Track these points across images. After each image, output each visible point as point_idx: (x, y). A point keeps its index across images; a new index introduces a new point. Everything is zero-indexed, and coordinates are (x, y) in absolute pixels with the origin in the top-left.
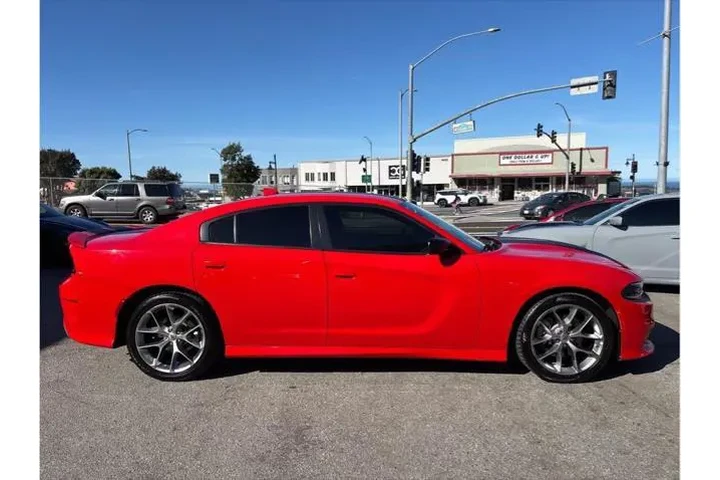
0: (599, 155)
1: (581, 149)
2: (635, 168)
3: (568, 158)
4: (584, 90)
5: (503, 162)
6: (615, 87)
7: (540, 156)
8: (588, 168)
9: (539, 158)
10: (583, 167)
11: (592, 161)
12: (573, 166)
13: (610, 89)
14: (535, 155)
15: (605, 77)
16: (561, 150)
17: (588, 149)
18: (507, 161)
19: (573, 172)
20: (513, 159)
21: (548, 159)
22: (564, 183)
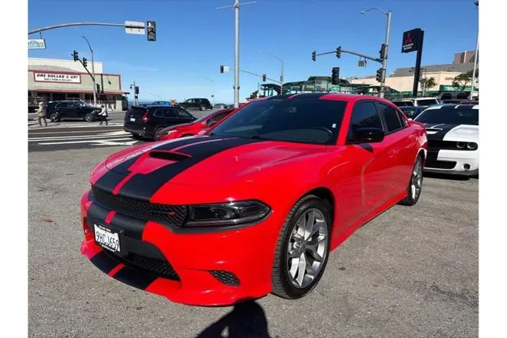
0: (114, 80)
1: (102, 75)
2: (137, 90)
3: (94, 80)
4: (135, 31)
5: (37, 79)
6: (155, 33)
7: (70, 76)
8: (107, 88)
9: (70, 78)
10: (104, 88)
11: (110, 83)
12: (98, 86)
13: (152, 34)
14: (66, 76)
15: (148, 25)
16: (89, 73)
17: (106, 75)
18: (42, 79)
19: (98, 91)
20: (47, 77)
21: (77, 80)
22: (93, 99)
